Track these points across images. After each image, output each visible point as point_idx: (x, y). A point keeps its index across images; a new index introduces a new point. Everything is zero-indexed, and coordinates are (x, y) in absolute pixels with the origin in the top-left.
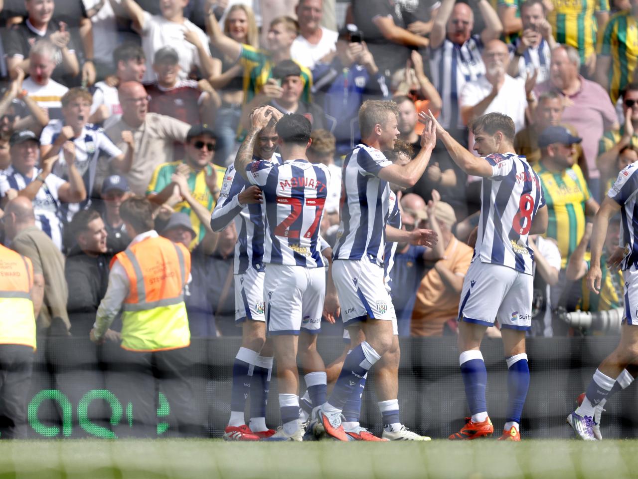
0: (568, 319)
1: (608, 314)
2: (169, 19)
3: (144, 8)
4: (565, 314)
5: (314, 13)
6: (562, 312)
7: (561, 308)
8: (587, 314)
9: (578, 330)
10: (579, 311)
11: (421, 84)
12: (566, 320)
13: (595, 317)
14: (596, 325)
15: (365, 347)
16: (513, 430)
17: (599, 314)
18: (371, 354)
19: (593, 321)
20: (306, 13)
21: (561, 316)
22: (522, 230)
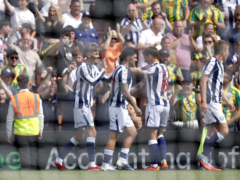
0: (174, 124)
1: (190, 122)
2: (22, 9)
3: (12, 5)
4: (173, 122)
5: (78, 8)
6: (172, 122)
7: (171, 120)
8: (182, 122)
9: (178, 128)
10: (178, 121)
11: (118, 36)
12: (174, 125)
13: (185, 123)
14: (185, 126)
15: (219, 134)
16: (165, 162)
17: (186, 122)
18: (221, 137)
19: (184, 125)
20: (75, 8)
21: (172, 123)
22: (164, 90)
